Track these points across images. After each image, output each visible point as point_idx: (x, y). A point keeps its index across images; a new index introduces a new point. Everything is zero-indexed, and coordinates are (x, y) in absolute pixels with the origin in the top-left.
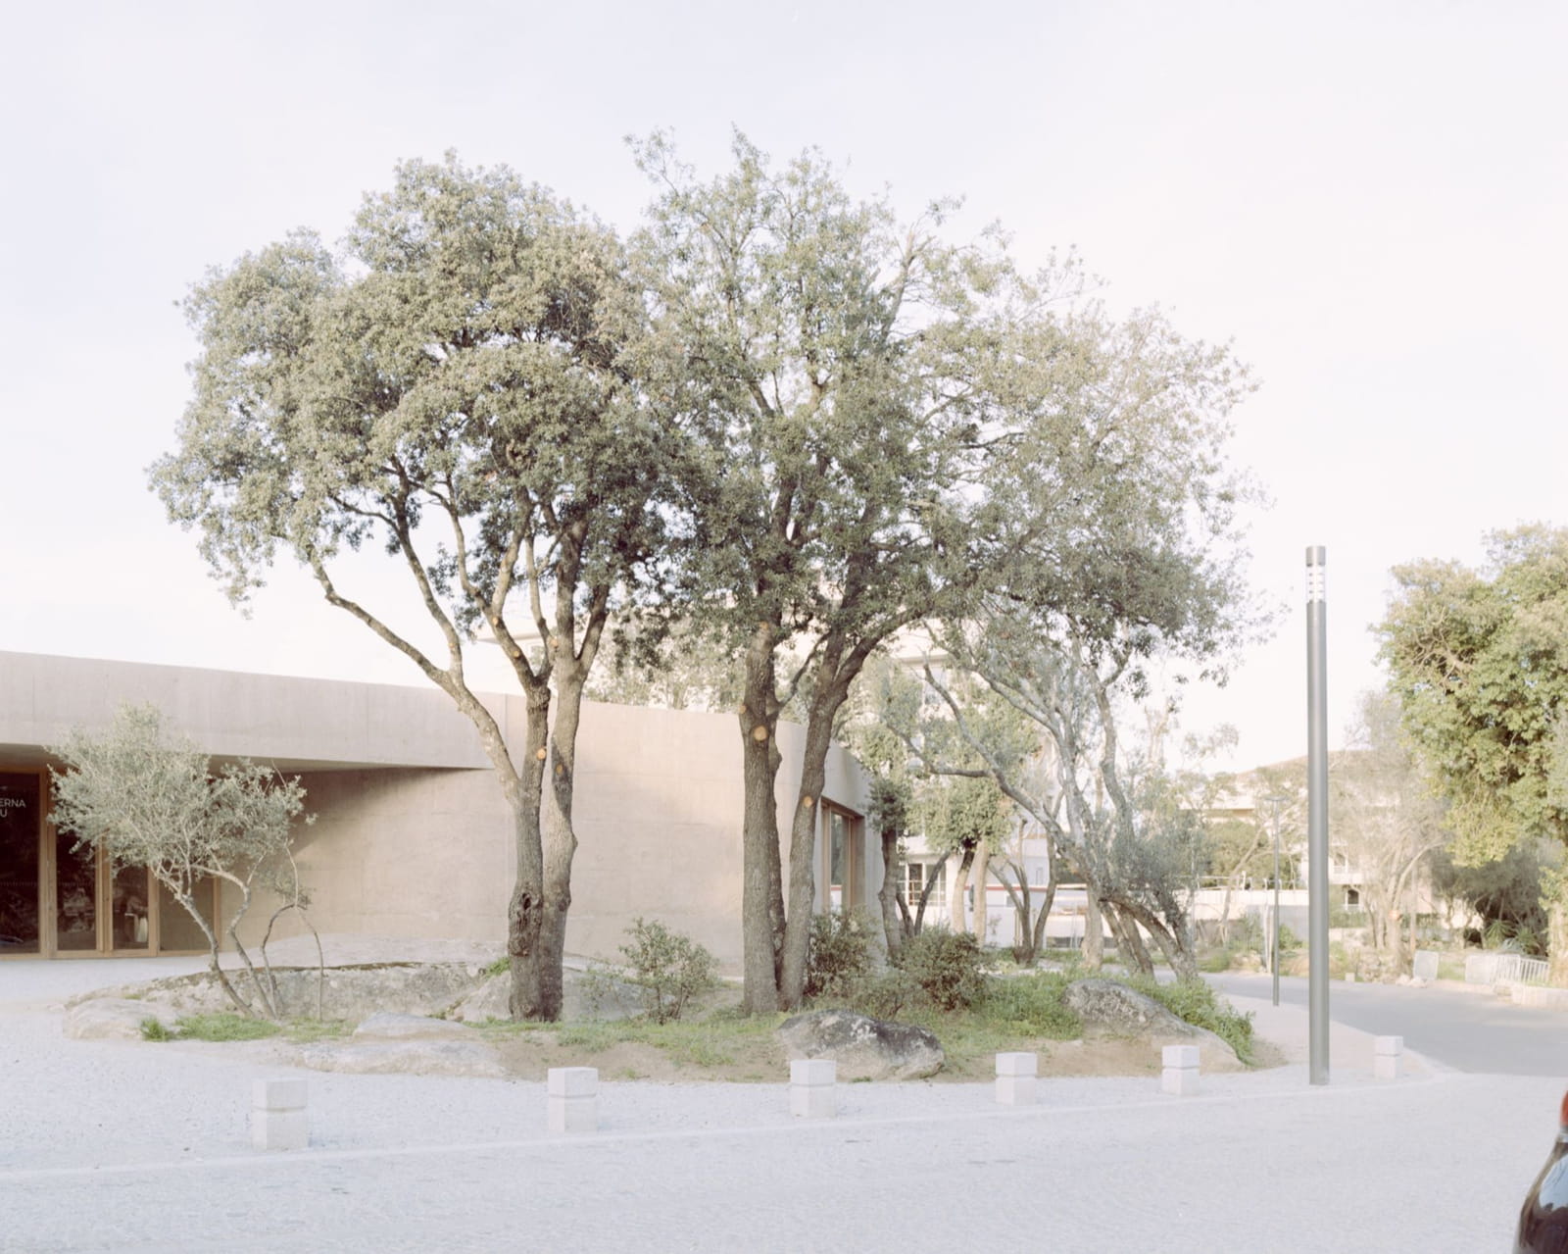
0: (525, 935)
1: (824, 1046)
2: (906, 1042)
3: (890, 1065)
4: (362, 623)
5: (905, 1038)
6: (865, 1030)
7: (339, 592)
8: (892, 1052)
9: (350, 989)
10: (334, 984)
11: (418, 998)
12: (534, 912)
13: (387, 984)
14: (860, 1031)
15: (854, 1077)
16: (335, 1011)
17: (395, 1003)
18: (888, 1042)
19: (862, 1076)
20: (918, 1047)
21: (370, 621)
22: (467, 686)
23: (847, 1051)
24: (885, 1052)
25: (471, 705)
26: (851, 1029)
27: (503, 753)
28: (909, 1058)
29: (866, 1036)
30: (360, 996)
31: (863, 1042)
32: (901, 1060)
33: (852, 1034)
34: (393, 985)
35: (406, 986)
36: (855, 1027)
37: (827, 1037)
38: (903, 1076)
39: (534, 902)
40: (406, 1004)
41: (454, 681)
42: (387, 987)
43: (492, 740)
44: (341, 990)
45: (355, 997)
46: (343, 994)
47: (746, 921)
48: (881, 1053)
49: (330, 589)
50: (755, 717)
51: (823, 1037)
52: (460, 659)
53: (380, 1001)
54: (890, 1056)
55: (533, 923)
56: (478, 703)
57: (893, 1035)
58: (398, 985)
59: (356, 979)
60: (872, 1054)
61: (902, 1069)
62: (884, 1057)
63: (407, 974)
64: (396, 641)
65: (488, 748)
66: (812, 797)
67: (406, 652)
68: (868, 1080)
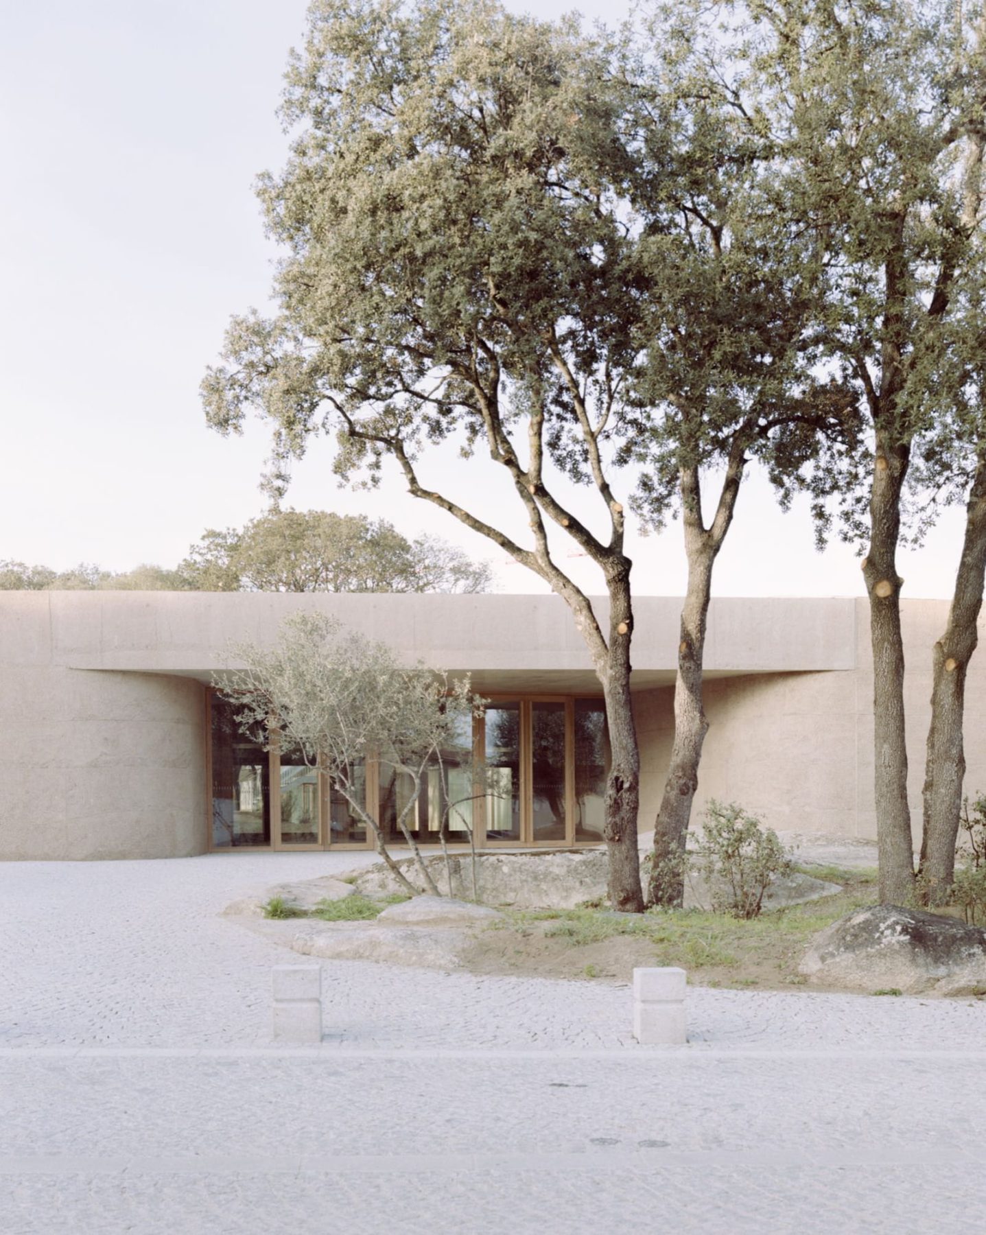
0: (617, 819)
1: (842, 949)
2: (954, 949)
3: (926, 976)
4: (444, 511)
5: (954, 942)
6: (894, 930)
7: (423, 484)
8: (929, 960)
9: (518, 874)
10: (505, 869)
11: (578, 884)
12: (626, 796)
13: (551, 869)
14: (888, 932)
15: (879, 988)
16: (505, 895)
17: (557, 889)
18: (926, 947)
19: (888, 989)
20: (971, 955)
21: (451, 507)
22: (554, 562)
23: (868, 956)
24: (921, 961)
25: (561, 585)
26: (877, 930)
27: (594, 632)
28: (956, 969)
29: (894, 938)
30: (526, 881)
31: (890, 945)
32: (942, 971)
33: (877, 935)
34: (556, 870)
35: (569, 872)
36: (882, 926)
37: (848, 938)
38: (945, 990)
39: (626, 785)
40: (567, 890)
41: (540, 561)
42: (551, 872)
43: (582, 619)
44: (511, 875)
45: (522, 881)
46: (512, 878)
47: (878, 802)
48: (913, 960)
49: (413, 480)
50: (878, 571)
51: (844, 938)
52: (545, 537)
53: (544, 886)
54: (926, 965)
55: (625, 807)
56: (568, 581)
57: (935, 939)
58: (560, 871)
59: (525, 864)
60: (902, 962)
61: (943, 982)
62: (917, 966)
63: (572, 860)
64: (478, 526)
65: (580, 628)
66: (956, 660)
67: (488, 535)
68: (895, 993)
